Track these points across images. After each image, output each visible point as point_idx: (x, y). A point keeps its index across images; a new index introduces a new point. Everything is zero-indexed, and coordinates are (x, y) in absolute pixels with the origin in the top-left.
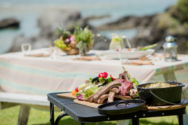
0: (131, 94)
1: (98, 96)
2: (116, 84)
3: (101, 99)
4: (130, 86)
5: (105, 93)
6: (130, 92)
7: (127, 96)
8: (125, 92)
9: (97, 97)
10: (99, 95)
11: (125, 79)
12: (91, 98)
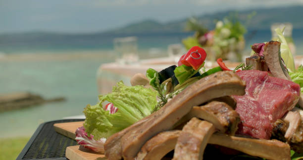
0: (288, 133)
1: (139, 135)
2: (223, 86)
3: (148, 152)
4: (289, 96)
5: (170, 124)
6: (287, 125)
7: (271, 138)
8: (265, 123)
9: (136, 140)
10: (145, 131)
11: (269, 70)
12: (113, 145)
